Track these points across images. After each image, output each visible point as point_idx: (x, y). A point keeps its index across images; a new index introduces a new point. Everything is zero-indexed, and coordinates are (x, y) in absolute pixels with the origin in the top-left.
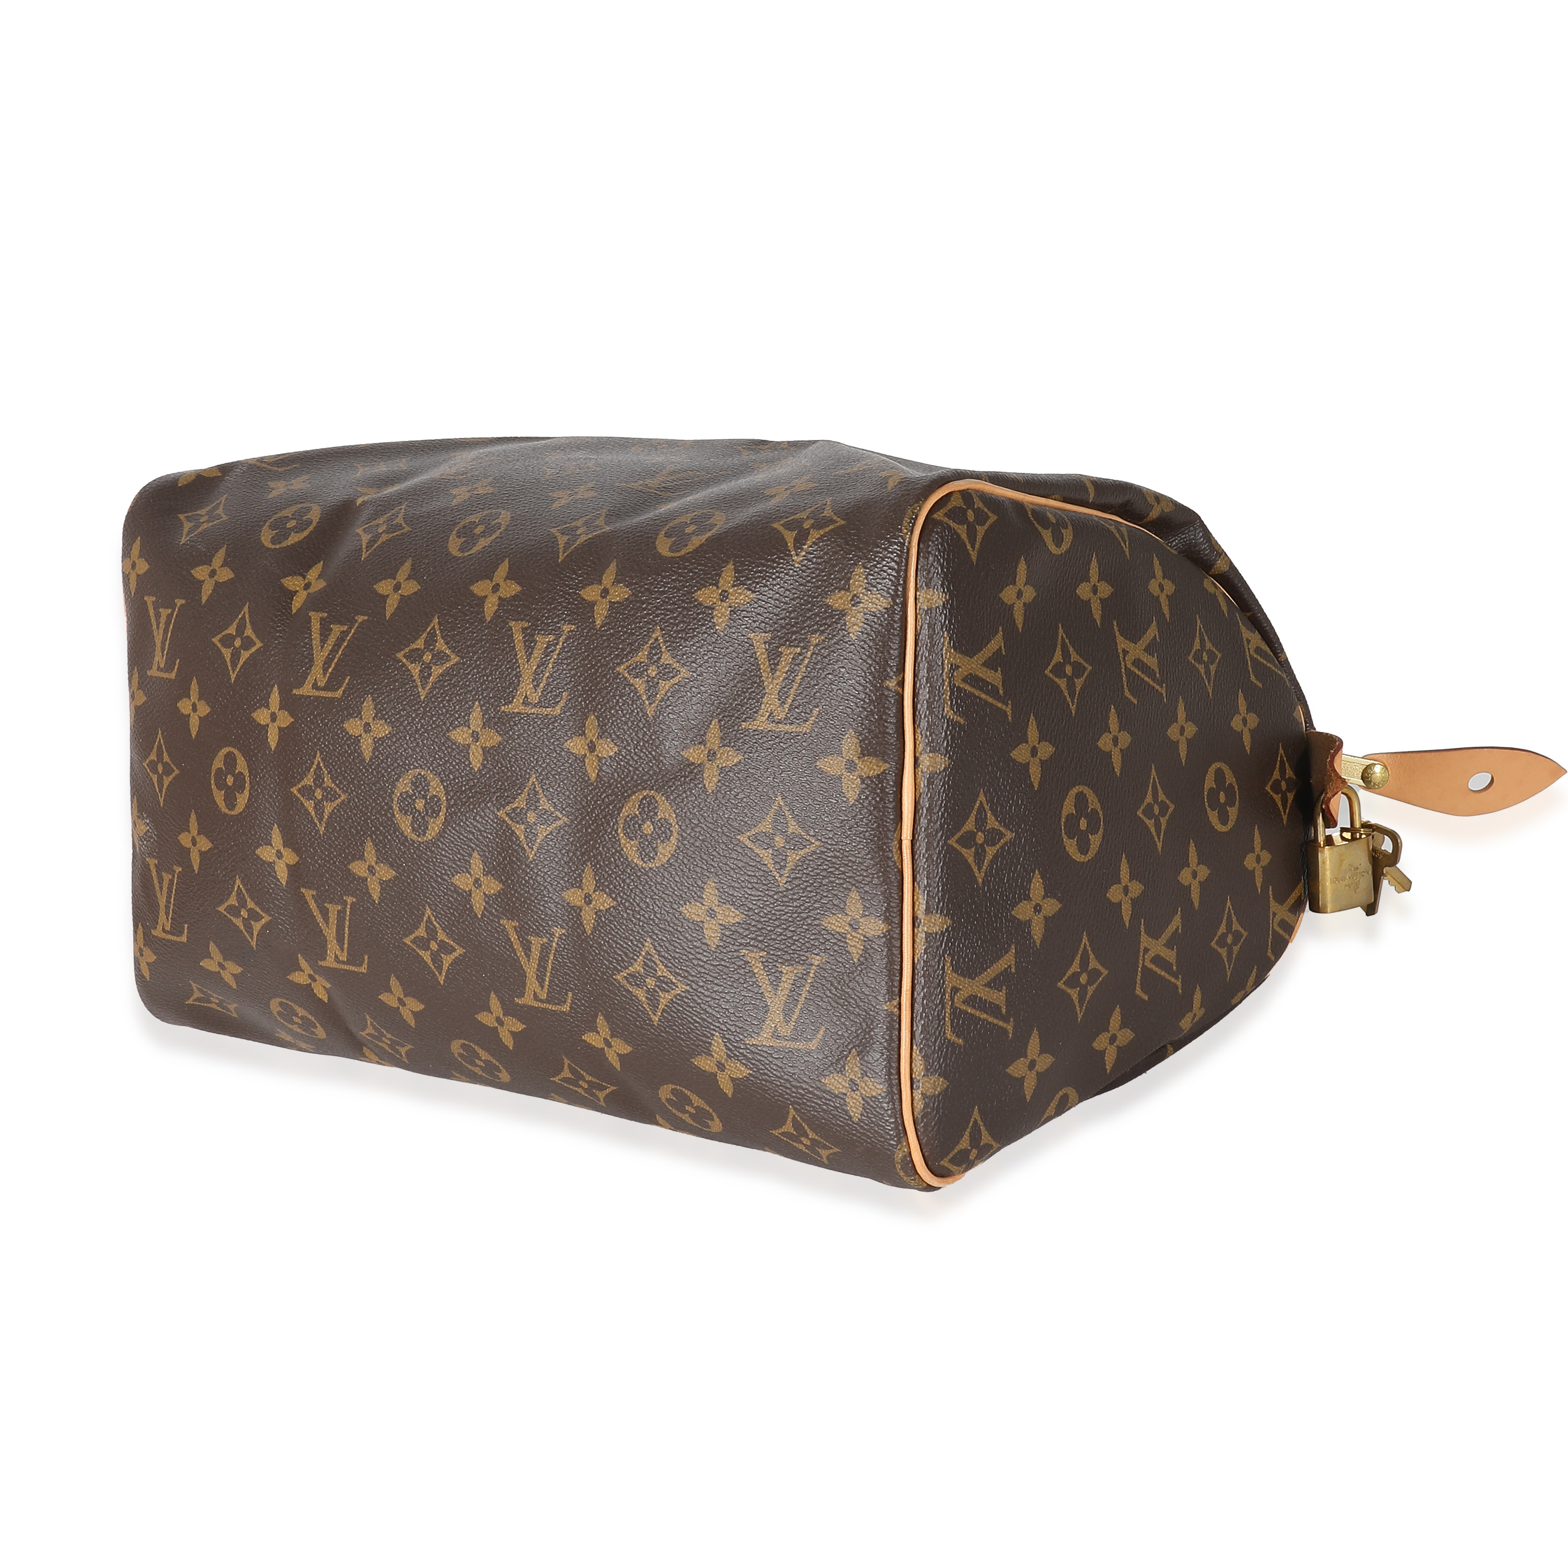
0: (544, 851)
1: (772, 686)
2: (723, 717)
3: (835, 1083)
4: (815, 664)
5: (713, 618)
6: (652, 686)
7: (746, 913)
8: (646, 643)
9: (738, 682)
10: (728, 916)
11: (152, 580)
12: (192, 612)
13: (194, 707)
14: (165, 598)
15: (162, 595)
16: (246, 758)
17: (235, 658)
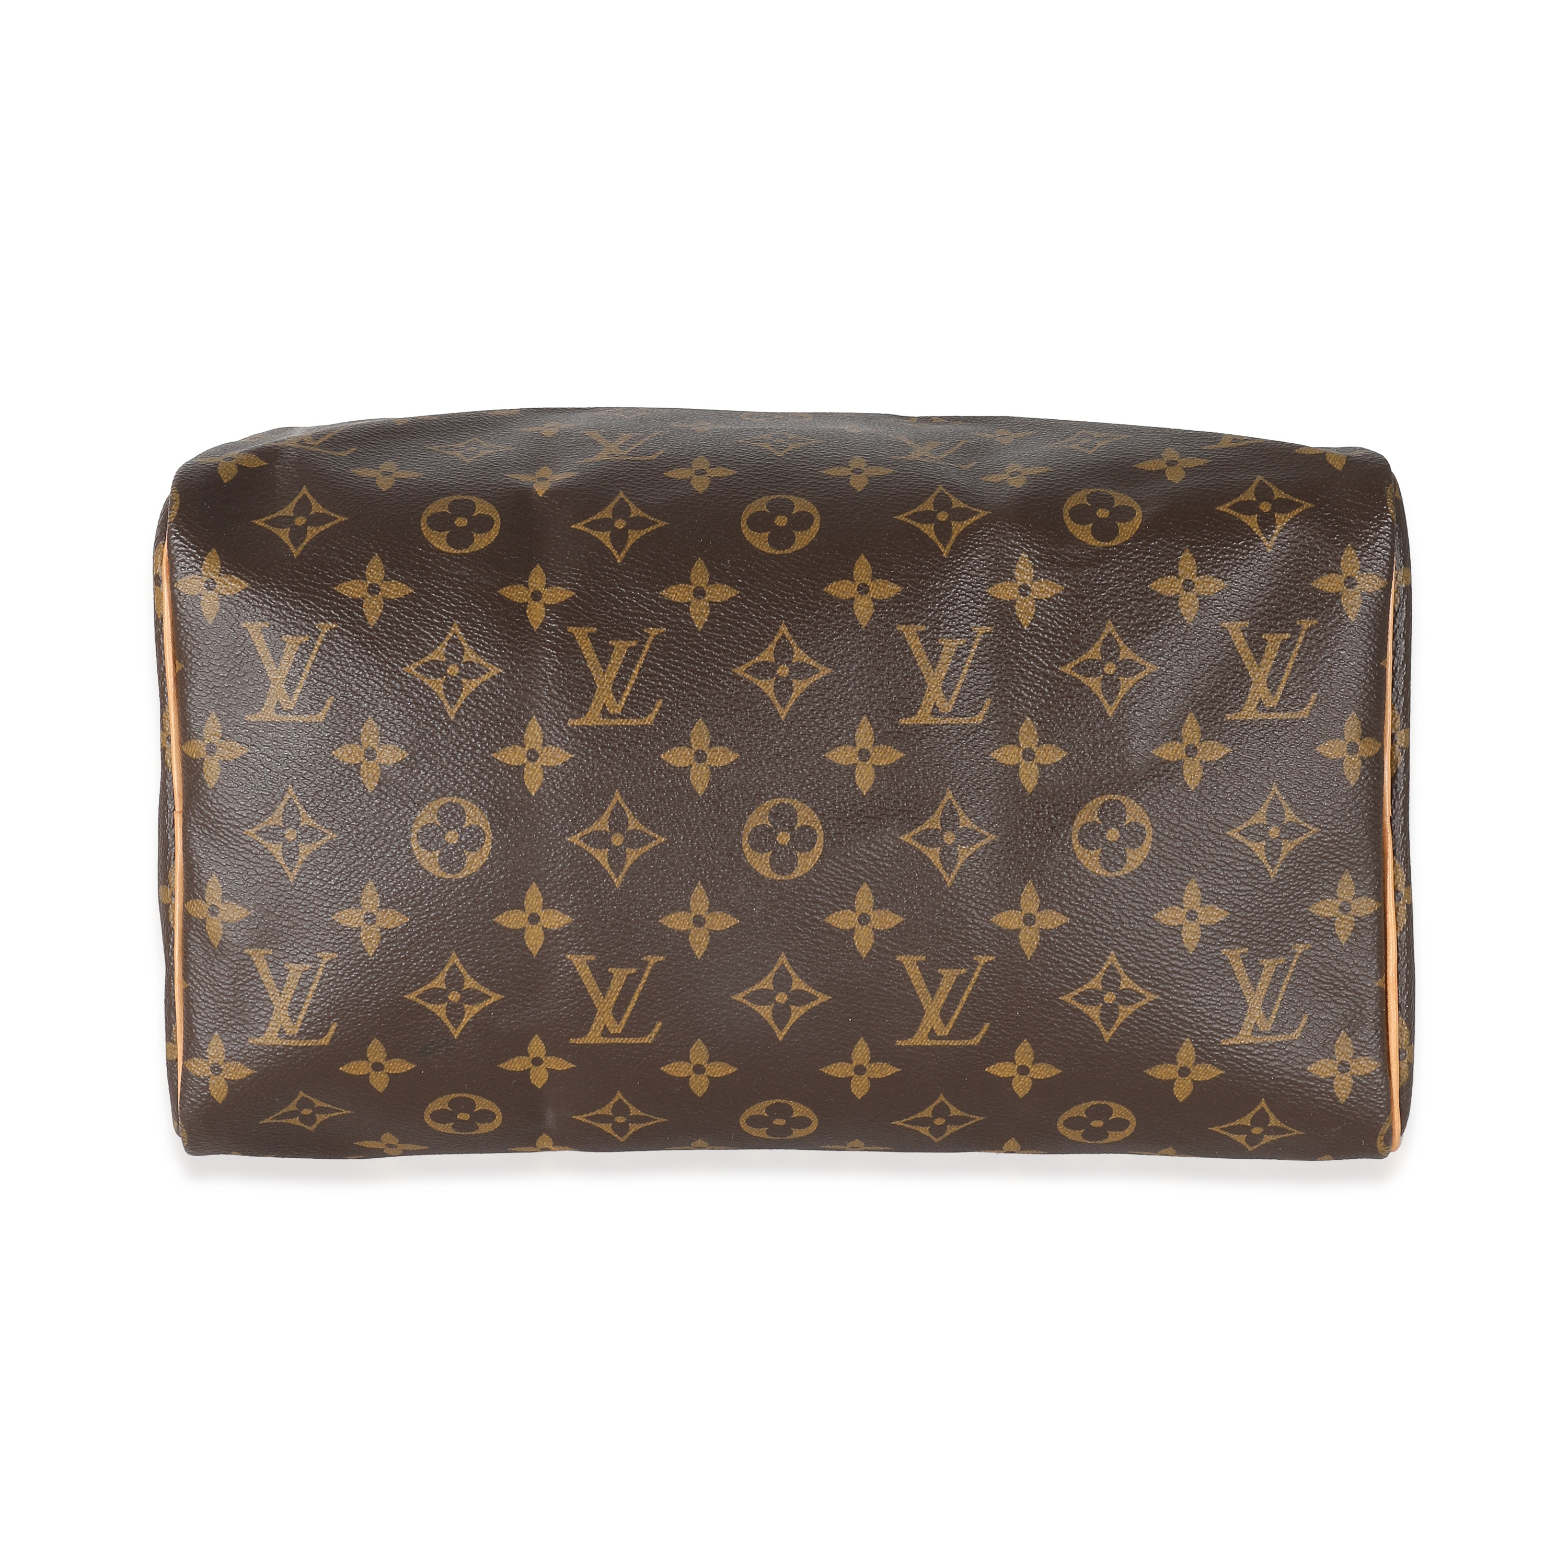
0: (966, 874)
1: (1259, 674)
2: (1202, 710)
3: (1321, 1068)
4: (1309, 648)
5: (1178, 608)
6: (1111, 685)
7: (1231, 910)
8: (1097, 639)
9: (1215, 673)
10: (1211, 915)
11: (258, 602)
12: (355, 637)
13: (370, 754)
14: (292, 623)
15: (285, 619)
16: (485, 808)
17: (453, 688)
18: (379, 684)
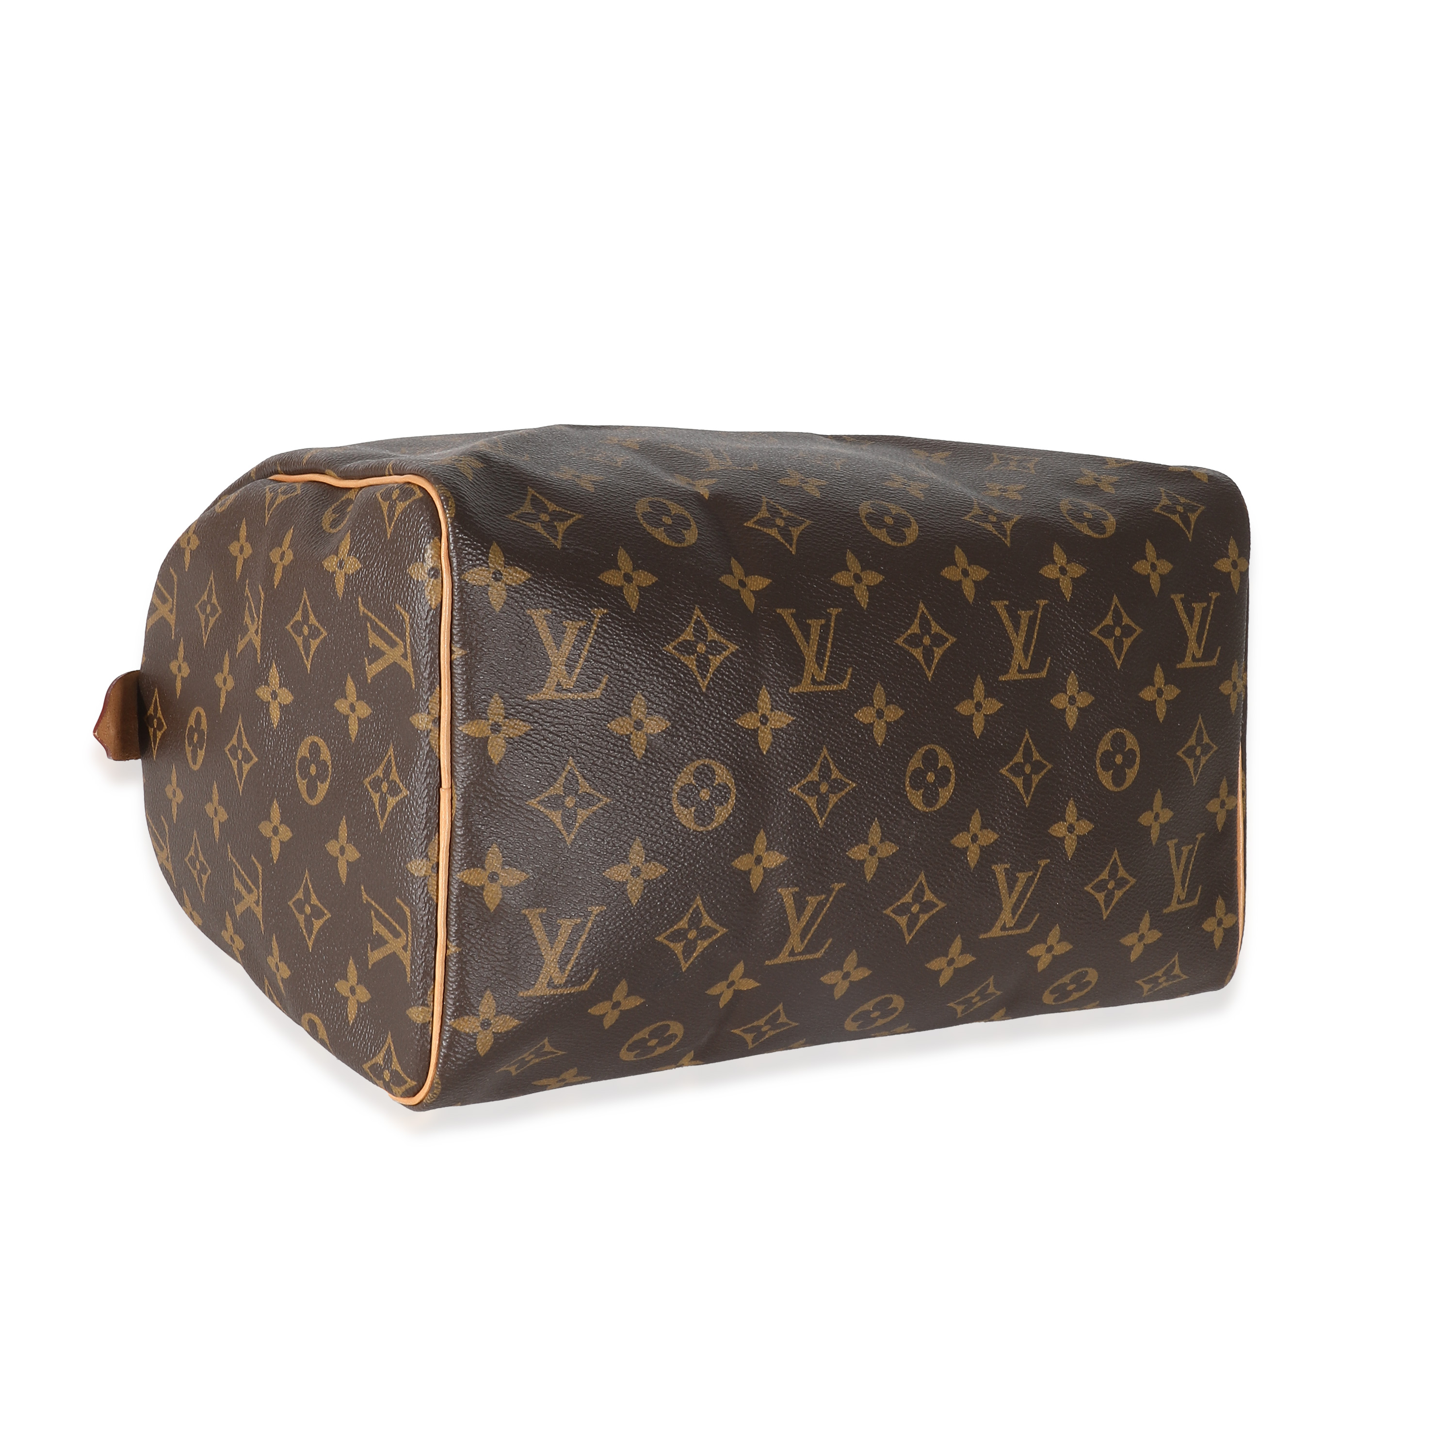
2: (1164, 661)
5: (1150, 585)
6: (1119, 644)
11: (541, 591)
12: (624, 621)
13: (639, 725)
14: (571, 610)
15: (565, 606)
16: (731, 767)
17: (703, 665)
18: (646, 662)
